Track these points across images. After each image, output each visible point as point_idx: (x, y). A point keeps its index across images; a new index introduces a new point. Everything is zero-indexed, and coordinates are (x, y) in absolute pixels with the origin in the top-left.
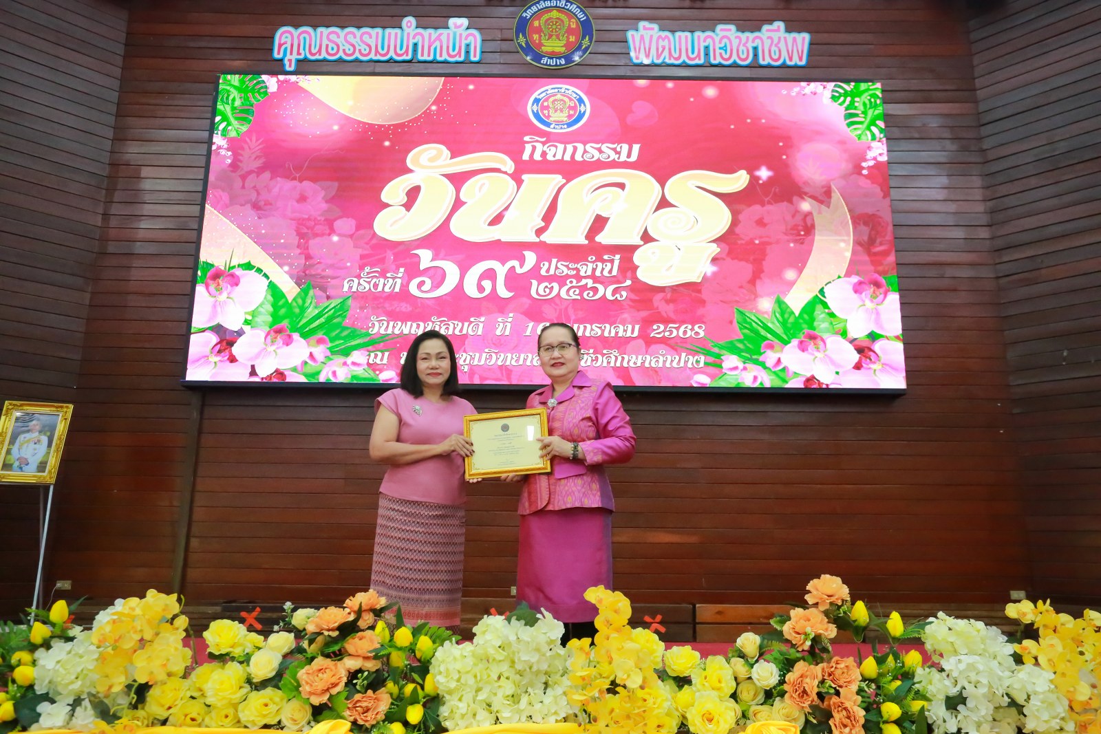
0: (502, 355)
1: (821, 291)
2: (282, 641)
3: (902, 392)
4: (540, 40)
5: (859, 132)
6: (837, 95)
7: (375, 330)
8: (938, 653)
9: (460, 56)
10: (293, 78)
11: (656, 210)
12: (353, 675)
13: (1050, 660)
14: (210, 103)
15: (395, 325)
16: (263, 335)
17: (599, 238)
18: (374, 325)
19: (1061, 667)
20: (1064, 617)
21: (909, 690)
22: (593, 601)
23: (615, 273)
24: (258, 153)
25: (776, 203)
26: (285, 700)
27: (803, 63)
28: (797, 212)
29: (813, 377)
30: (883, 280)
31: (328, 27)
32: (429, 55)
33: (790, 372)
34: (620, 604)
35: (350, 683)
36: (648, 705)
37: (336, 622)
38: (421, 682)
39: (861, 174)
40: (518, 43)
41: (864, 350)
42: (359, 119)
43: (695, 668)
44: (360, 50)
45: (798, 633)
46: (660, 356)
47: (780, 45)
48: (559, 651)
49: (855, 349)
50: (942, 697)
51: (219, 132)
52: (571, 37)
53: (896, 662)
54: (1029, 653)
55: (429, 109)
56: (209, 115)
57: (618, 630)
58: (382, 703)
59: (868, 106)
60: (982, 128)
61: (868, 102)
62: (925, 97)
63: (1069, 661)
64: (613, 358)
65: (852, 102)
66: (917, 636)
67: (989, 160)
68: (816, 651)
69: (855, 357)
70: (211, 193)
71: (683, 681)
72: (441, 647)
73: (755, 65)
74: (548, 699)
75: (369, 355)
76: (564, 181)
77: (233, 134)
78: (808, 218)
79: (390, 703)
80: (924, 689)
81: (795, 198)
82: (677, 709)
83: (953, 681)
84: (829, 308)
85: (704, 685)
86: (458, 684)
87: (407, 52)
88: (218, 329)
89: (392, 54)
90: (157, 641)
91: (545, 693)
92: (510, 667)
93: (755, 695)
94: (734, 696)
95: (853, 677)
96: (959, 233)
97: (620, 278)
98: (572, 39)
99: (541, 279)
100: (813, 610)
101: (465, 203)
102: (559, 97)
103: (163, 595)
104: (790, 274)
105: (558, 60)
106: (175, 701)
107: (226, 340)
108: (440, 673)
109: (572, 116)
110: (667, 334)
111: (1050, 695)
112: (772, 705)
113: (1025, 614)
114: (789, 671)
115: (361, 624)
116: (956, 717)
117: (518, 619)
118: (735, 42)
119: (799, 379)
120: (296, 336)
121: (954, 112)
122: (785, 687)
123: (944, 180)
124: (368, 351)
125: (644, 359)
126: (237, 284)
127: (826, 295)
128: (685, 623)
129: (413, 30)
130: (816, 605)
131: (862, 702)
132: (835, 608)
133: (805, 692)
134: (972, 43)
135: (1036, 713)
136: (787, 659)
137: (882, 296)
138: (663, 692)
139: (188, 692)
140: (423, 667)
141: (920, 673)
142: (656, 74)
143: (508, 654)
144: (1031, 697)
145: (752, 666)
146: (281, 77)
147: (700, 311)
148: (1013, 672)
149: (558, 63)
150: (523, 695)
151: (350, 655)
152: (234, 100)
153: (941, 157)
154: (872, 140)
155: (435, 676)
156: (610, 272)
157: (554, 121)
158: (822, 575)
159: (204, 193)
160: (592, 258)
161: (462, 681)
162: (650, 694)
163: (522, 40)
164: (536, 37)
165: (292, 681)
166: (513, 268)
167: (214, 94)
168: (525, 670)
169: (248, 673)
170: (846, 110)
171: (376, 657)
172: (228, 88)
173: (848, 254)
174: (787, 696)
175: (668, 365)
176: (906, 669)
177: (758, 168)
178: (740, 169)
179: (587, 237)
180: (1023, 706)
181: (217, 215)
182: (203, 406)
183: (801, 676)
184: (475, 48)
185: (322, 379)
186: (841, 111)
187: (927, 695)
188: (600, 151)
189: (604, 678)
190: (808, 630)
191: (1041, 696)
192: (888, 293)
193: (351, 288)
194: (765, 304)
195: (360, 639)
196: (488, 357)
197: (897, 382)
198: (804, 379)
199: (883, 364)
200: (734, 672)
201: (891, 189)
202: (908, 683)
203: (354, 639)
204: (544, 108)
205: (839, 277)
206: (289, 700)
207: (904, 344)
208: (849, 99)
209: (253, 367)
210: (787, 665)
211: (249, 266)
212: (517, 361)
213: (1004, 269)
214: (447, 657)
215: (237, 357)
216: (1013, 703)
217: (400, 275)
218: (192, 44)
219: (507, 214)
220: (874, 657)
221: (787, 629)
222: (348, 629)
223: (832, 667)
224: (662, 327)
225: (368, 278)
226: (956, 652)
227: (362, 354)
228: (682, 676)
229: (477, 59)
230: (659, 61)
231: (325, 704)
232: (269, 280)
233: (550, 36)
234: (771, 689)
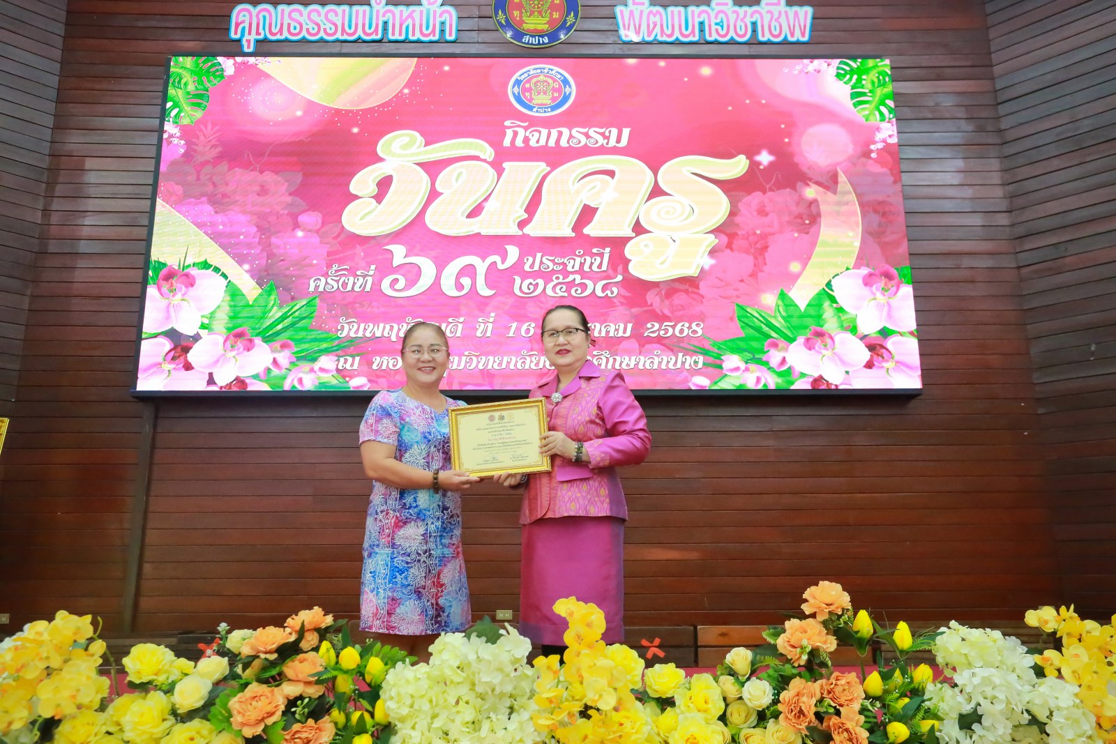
0: (484, 358)
1: (829, 284)
2: (213, 666)
3: (918, 393)
4: (521, 16)
5: (867, 112)
6: (843, 72)
7: (344, 334)
8: (950, 666)
9: (434, 36)
10: (252, 60)
11: (648, 199)
12: (292, 703)
13: (1074, 672)
14: (161, 88)
15: (367, 327)
16: (221, 340)
17: (586, 231)
18: (343, 328)
19: (1087, 679)
20: (1090, 624)
21: (919, 708)
22: (563, 615)
23: (604, 267)
24: (213, 142)
25: (778, 189)
26: (215, 733)
27: (806, 39)
28: (801, 198)
29: (821, 378)
30: (894, 271)
31: (289, 4)
32: (400, 34)
33: (797, 373)
34: (593, 617)
35: (288, 712)
36: (625, 731)
37: (273, 644)
38: (370, 709)
39: (870, 158)
40: (498, 21)
41: (876, 348)
42: (325, 104)
43: (678, 688)
44: (325, 30)
45: (794, 647)
46: (655, 357)
47: (780, 20)
48: (526, 671)
49: (867, 346)
50: (956, 716)
51: (171, 120)
52: (554, 13)
53: (904, 677)
54: (1051, 664)
55: (401, 91)
56: (159, 101)
57: (590, 646)
58: (325, 733)
59: (876, 85)
60: (999, 107)
61: (876, 80)
62: (937, 74)
63: (1096, 673)
64: (604, 360)
65: (859, 80)
66: (927, 648)
67: (1008, 140)
68: (814, 666)
69: (866, 355)
70: (162, 188)
71: (666, 703)
72: (392, 669)
73: (754, 42)
74: (513, 725)
75: (338, 360)
76: (549, 169)
77: (186, 121)
78: (813, 205)
79: (334, 733)
80: (935, 708)
81: (799, 185)
82: (659, 735)
83: (967, 697)
84: (836, 302)
85: (689, 706)
86: (411, 710)
87: (376, 31)
88: (172, 334)
89: (360, 33)
90: (67, 668)
91: (509, 719)
92: (470, 690)
93: (746, 717)
94: (723, 718)
95: (856, 695)
96: (977, 220)
97: (611, 272)
98: (556, 15)
99: (525, 276)
100: (810, 620)
101: (442, 194)
102: (542, 78)
103: (75, 617)
104: (795, 267)
105: (541, 39)
106: (89, 736)
107: (181, 346)
108: (392, 698)
109: (558, 98)
110: (662, 333)
111: (1076, 710)
112: (765, 728)
113: (1046, 622)
114: (784, 689)
115: (304, 645)
116: (971, 737)
117: (479, 636)
118: (732, 17)
119: (805, 379)
120: (258, 341)
121: (970, 90)
122: (780, 707)
123: (960, 164)
124: (337, 356)
125: (637, 360)
126: (192, 285)
127: (833, 288)
128: (688, 646)
129: (383, 7)
130: (813, 616)
131: (865, 722)
132: (834, 618)
133: (801, 712)
134: (988, 15)
135: (1060, 731)
136: (781, 675)
137: (894, 289)
138: (643, 715)
139: (104, 727)
140: (372, 693)
141: (931, 689)
142: (647, 52)
143: (468, 675)
144: (1054, 714)
145: (743, 684)
146: (239, 59)
147: (698, 308)
148: (1034, 686)
149: (541, 42)
150: (485, 721)
151: (289, 680)
152: (185, 84)
153: (957, 138)
154: (881, 121)
155: (385, 701)
156: (600, 266)
157: (537, 105)
158: (821, 582)
159: (155, 186)
160: (579, 252)
161: (416, 707)
162: (628, 718)
163: (501, 17)
164: (516, 13)
165: (224, 712)
166: (494, 263)
167: (165, 78)
168: (487, 693)
169: (173, 703)
170: (852, 89)
171: (318, 682)
172: (180, 71)
173: (857, 244)
174: (781, 717)
175: (663, 367)
176: (915, 684)
177: (758, 153)
178: (738, 154)
179: (574, 229)
180: (1046, 724)
181: (170, 211)
182: (156, 417)
183: (798, 695)
184: (451, 26)
185: (287, 387)
186: (847, 90)
187: (939, 713)
188: (587, 136)
189: (576, 700)
190: (805, 642)
191: (1065, 712)
192: (901, 285)
193: (317, 287)
194: (769, 299)
195: (301, 662)
196: (468, 360)
197: (912, 381)
198: (811, 380)
199: (897, 362)
200: (723, 692)
201: (902, 174)
202: (917, 700)
203: (293, 662)
204: (525, 90)
205: (847, 269)
206: (220, 732)
207: (919, 340)
208: (855, 77)
209: (211, 375)
210: (782, 683)
211: (206, 265)
212: (500, 364)
213: (1024, 258)
214: (399, 680)
215: (193, 365)
216: (1034, 721)
217: (371, 273)
218: (141, 24)
219: (487, 206)
220: (880, 673)
221: (781, 642)
222: (288, 651)
223: (832, 684)
224: (657, 326)
225: (336, 276)
226: (970, 665)
227: (331, 360)
228: (664, 697)
229: (453, 38)
230: (650, 39)
231: (259, 736)
232: (228, 280)
233: (532, 13)
234: (764, 710)
